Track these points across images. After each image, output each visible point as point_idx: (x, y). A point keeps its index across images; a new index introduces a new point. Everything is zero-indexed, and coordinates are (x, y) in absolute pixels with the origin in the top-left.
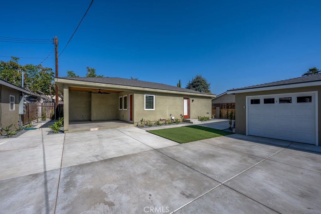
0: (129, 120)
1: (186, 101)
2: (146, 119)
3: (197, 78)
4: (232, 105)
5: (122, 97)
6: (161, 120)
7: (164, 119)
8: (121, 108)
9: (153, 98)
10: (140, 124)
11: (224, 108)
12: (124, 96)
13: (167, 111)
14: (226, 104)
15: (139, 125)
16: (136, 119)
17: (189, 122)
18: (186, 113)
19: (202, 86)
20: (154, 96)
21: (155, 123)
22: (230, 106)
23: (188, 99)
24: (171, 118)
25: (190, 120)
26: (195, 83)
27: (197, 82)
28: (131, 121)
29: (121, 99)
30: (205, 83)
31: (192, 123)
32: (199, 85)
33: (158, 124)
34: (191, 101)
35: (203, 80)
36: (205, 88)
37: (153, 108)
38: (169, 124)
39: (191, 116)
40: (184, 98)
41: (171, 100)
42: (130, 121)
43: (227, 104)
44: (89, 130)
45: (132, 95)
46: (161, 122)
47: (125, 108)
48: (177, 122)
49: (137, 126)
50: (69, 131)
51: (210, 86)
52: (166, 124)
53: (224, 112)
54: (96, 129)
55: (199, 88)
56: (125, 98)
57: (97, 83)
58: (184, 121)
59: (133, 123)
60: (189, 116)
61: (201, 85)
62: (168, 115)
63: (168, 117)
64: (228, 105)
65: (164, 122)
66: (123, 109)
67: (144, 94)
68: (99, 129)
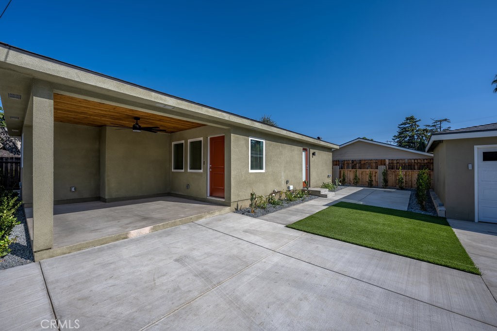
0: (209, 195)
4: (363, 162)
5: (182, 142)
6: (274, 192)
7: (279, 190)
9: (262, 147)
10: (241, 205)
11: (348, 168)
12: (189, 141)
13: (283, 173)
14: (351, 162)
15: (239, 207)
16: (235, 193)
17: (318, 194)
20: (264, 141)
21: (266, 200)
22: (358, 165)
23: (307, 150)
24: (288, 187)
25: (320, 192)
28: (215, 197)
29: (179, 148)
31: (325, 196)
34: (311, 155)
39: (311, 183)
40: (303, 149)
42: (215, 199)
43: (353, 161)
45: (222, 137)
46: (276, 198)
49: (237, 210)
50: (56, 250)
52: (280, 200)
53: (350, 174)
54: (147, 230)
57: (153, 94)
59: (226, 204)
62: (283, 182)
63: (283, 187)
64: (355, 163)
65: (279, 196)
66: (189, 170)
67: (248, 136)
68: (154, 229)
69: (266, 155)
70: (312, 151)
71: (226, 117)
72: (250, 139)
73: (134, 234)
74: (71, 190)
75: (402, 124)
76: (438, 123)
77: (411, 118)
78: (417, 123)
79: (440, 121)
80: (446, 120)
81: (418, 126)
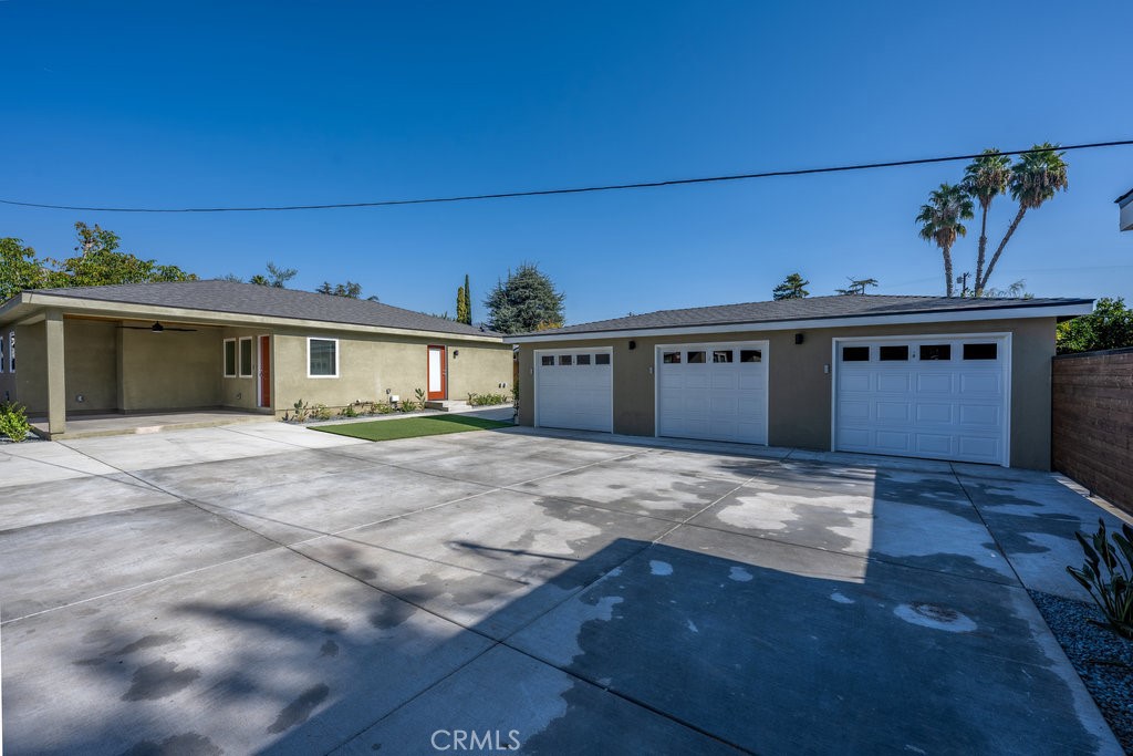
0: (259, 404)
1: (435, 355)
2: (311, 402)
3: (524, 275)
5: (234, 339)
6: (358, 404)
7: (369, 401)
8: (231, 371)
9: (334, 347)
10: (292, 414)
12: (240, 339)
13: (378, 380)
15: (290, 417)
16: (282, 401)
17: (439, 407)
18: (436, 386)
19: (538, 302)
20: (337, 341)
21: (341, 411)
23: (443, 348)
24: (391, 399)
25: (442, 404)
26: (517, 289)
27: (523, 288)
28: (266, 406)
29: (231, 346)
30: (549, 294)
31: (447, 409)
32: (528, 298)
33: (349, 414)
34: (451, 355)
35: (542, 284)
36: (547, 309)
37: (334, 373)
38: (386, 412)
39: (451, 394)
40: (429, 347)
41: (390, 349)
42: (264, 408)
44: (133, 433)
45: (268, 338)
46: (357, 410)
47: (247, 370)
48: (406, 407)
49: (285, 420)
50: (69, 434)
51: (564, 303)
52: (371, 413)
54: (156, 429)
55: (529, 307)
56: (247, 344)
58: (427, 407)
59: (272, 413)
60: (444, 394)
61: (536, 297)
62: (379, 391)
63: (379, 397)
65: (368, 409)
66: (241, 376)
67: (306, 336)
68: (164, 429)
69: (340, 357)
70: (451, 350)
71: (258, 319)
72: (309, 339)
73: (141, 430)
74: (77, 400)
75: (778, 290)
76: (858, 287)
77: (793, 279)
78: (803, 288)
79: (863, 283)
80: (870, 281)
81: (806, 294)
